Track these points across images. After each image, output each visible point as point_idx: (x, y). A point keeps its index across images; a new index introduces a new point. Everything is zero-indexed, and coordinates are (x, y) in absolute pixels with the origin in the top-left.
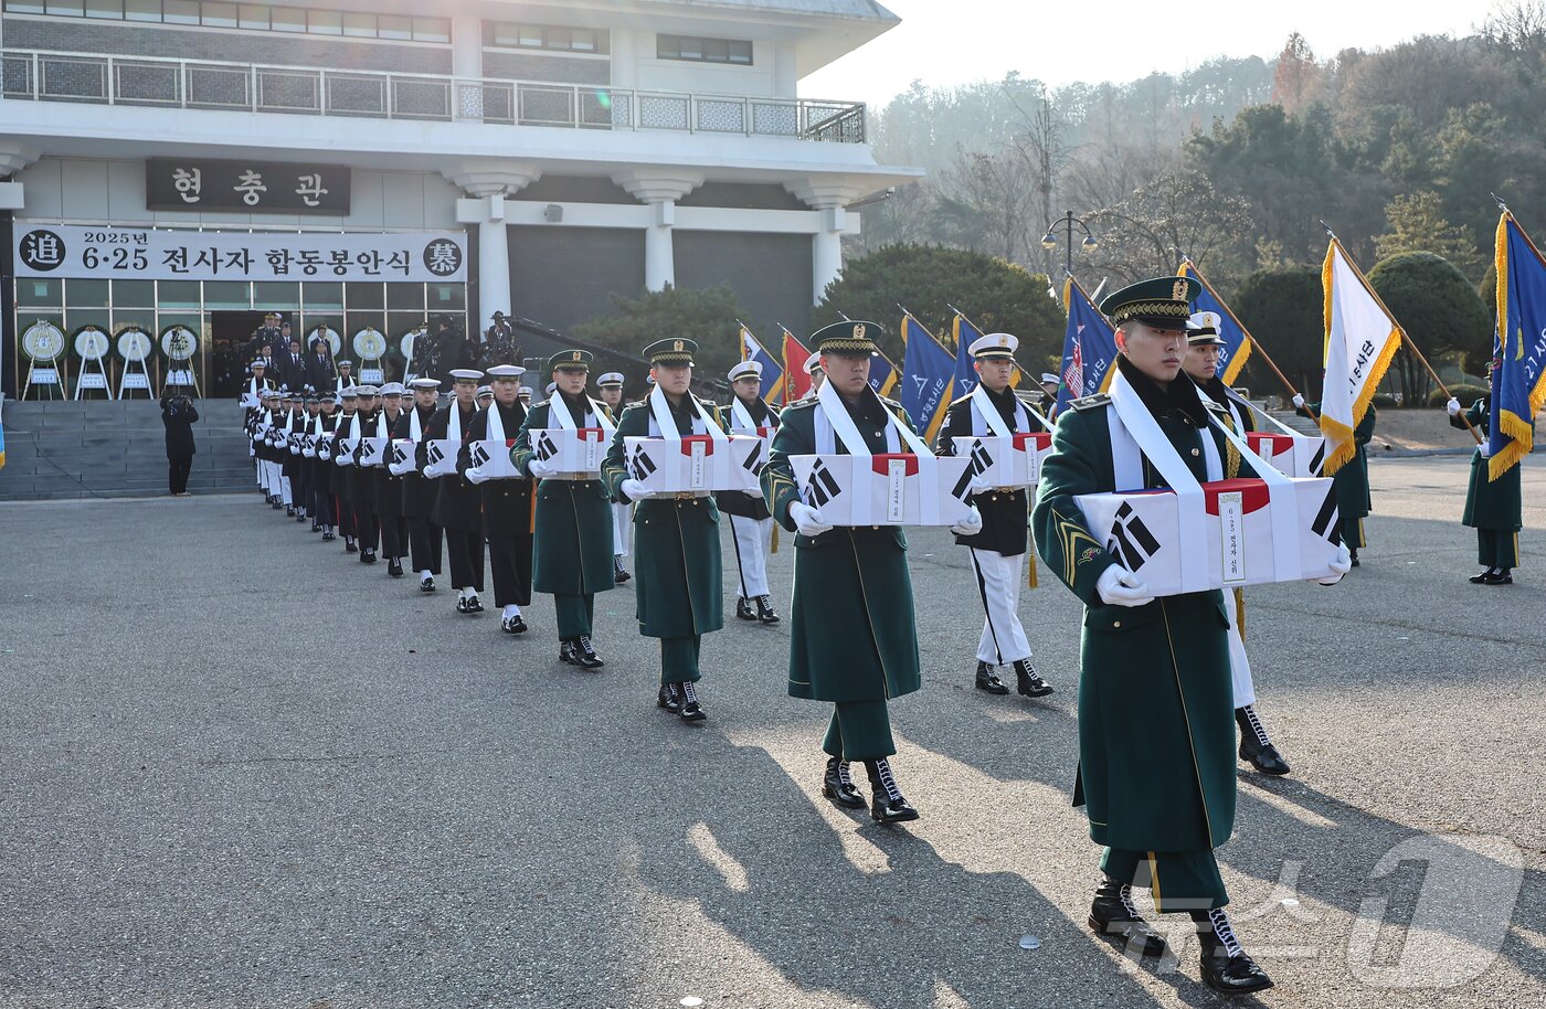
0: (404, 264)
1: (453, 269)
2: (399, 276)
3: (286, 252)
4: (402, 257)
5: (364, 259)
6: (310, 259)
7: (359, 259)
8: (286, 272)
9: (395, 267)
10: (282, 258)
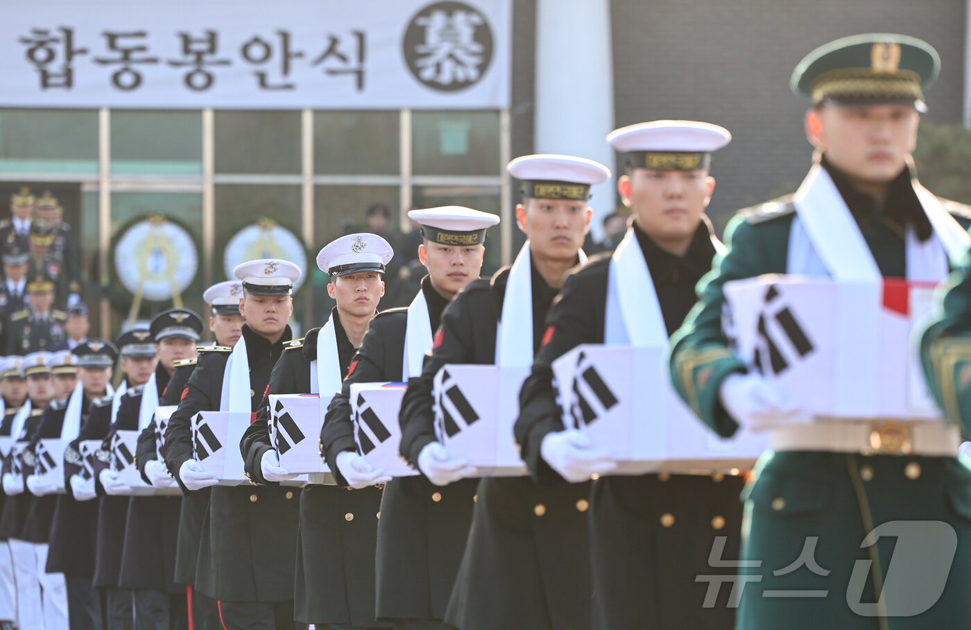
0: (353, 63)
1: (473, 74)
2: (343, 95)
3: (68, 34)
4: (348, 45)
5: (257, 52)
6: (126, 54)
7: (245, 51)
8: (69, 83)
9: (332, 72)
10: (60, 49)
